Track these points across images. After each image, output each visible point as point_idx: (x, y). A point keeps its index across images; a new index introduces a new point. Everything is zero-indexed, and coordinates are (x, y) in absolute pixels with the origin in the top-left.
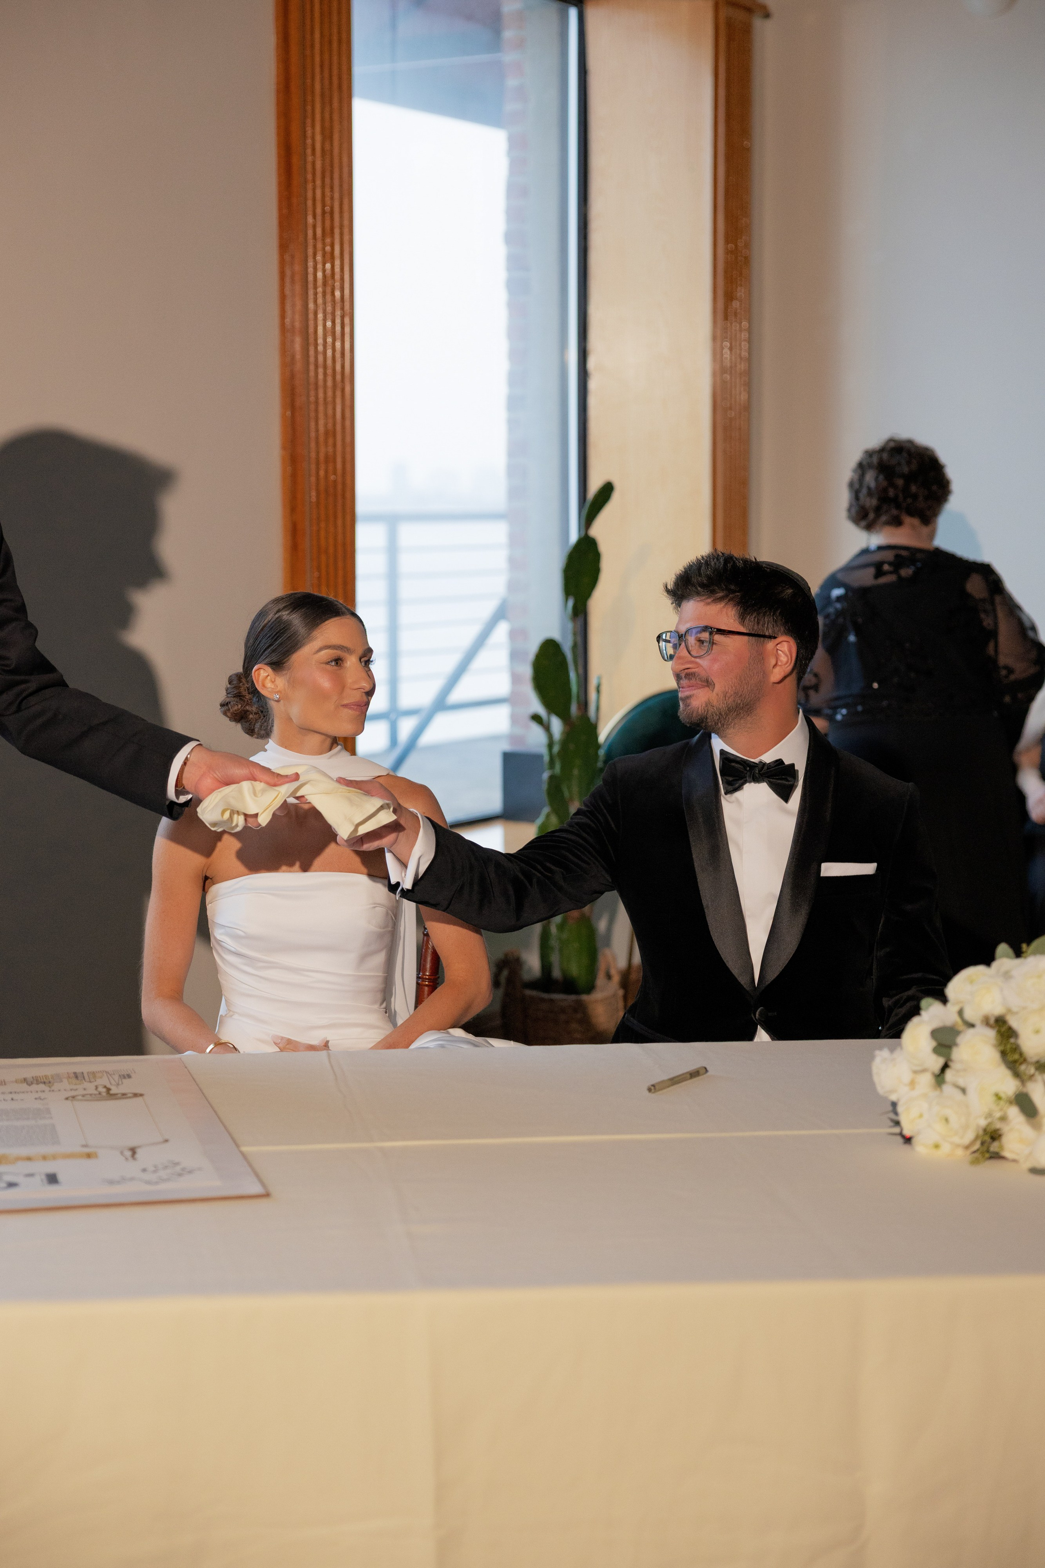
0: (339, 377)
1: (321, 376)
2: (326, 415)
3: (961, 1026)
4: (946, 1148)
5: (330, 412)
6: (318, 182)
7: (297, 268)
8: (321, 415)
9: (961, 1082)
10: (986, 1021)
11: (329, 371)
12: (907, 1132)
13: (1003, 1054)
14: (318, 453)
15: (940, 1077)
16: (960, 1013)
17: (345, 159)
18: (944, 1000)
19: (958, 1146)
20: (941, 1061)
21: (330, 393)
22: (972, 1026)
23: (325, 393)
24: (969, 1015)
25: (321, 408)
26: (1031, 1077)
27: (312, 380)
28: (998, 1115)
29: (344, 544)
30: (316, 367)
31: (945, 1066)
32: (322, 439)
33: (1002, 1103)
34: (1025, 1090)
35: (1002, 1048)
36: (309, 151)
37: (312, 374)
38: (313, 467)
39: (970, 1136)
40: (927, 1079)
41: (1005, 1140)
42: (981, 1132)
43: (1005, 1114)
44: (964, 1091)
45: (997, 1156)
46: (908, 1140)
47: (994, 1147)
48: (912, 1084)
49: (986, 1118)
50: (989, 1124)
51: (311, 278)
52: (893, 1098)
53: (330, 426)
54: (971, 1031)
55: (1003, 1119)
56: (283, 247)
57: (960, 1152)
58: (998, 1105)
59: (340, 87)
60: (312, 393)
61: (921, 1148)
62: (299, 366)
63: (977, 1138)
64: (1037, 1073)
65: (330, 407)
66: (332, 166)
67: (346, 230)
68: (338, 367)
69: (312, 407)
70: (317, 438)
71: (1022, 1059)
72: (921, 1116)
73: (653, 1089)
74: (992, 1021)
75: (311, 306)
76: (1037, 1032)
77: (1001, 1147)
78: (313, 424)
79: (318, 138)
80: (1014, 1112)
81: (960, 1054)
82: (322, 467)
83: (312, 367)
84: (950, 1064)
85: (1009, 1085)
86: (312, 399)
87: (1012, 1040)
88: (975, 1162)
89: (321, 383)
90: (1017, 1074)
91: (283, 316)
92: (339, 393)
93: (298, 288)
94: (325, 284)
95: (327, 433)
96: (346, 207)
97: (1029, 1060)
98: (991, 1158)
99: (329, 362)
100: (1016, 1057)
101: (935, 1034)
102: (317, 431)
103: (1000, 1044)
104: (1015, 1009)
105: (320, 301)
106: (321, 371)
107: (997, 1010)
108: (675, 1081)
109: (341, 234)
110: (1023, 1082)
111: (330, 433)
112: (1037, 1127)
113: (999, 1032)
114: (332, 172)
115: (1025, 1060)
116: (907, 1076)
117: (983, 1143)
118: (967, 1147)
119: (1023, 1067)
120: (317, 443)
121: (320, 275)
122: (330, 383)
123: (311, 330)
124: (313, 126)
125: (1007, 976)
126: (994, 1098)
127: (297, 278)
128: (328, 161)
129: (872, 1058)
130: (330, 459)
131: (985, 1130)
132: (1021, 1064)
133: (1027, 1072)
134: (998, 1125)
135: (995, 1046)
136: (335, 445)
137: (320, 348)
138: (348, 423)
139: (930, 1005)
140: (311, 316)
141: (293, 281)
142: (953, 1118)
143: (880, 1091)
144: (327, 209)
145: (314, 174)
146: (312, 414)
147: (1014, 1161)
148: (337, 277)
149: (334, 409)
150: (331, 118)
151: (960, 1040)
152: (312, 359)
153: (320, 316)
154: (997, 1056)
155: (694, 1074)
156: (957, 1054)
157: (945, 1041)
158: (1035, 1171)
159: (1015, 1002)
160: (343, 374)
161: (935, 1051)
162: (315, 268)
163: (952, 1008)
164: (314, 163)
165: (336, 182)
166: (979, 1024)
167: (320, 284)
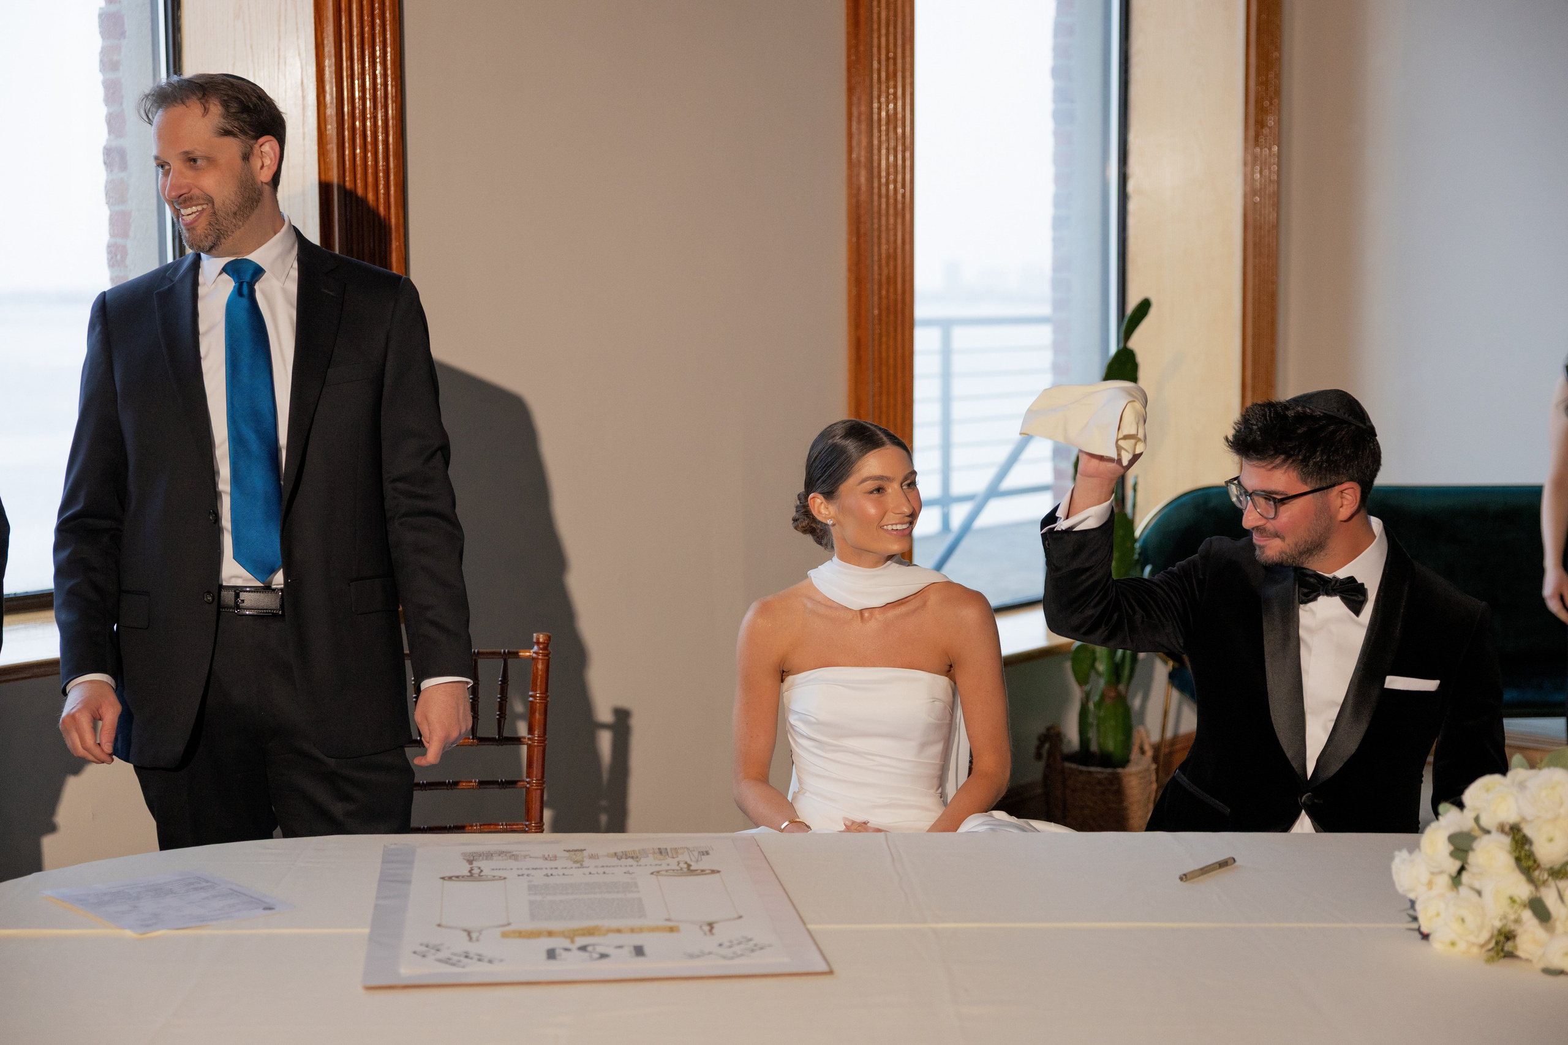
0: (900, 206)
1: (884, 206)
2: (888, 241)
3: (1477, 832)
4: (1462, 946)
5: (892, 238)
6: (883, 31)
7: (863, 108)
8: (884, 241)
9: (1477, 885)
10: (1502, 829)
11: (891, 201)
12: (1424, 929)
13: (1518, 860)
14: (880, 274)
15: (1456, 879)
16: (1477, 819)
17: (908, 10)
18: (1461, 806)
19: (1473, 944)
20: (1457, 864)
21: (892, 220)
22: (1488, 832)
23: (887, 220)
24: (1485, 822)
25: (884, 235)
26: (1544, 882)
27: (876, 209)
28: (1512, 917)
29: (903, 356)
30: (880, 196)
31: (1462, 869)
32: (884, 261)
33: (1516, 906)
34: (1538, 895)
35: (1517, 854)
36: (875, 4)
37: (876, 203)
38: (876, 287)
39: (1485, 936)
40: (1444, 881)
41: (1518, 940)
42: (1496, 932)
43: (1519, 916)
44: (1479, 893)
45: (1511, 955)
46: (1425, 937)
47: (1509, 946)
48: (1430, 884)
49: (1501, 920)
50: (1505, 926)
51: (875, 117)
52: (1412, 896)
53: (891, 251)
54: (1487, 837)
55: (1518, 921)
56: (851, 90)
57: (1475, 950)
58: (1512, 907)
60: (876, 221)
61: (1438, 944)
62: (863, 197)
63: (1492, 937)
64: (1550, 878)
65: (892, 233)
66: (895, 16)
67: (908, 74)
68: (899, 197)
69: (876, 233)
70: (880, 260)
71: (1536, 865)
72: (1438, 914)
73: (1184, 878)
74: (1507, 828)
75: (876, 142)
76: (1551, 840)
77: (1516, 947)
78: (876, 249)
80: (1527, 915)
81: (1476, 858)
82: (884, 286)
83: (876, 198)
84: (1466, 866)
85: (1523, 890)
86: (876, 226)
87: (1527, 847)
88: (1490, 960)
89: (883, 212)
90: (1531, 880)
91: (850, 151)
92: (899, 221)
93: (864, 126)
94: (888, 124)
95: (888, 257)
96: (908, 52)
97: (1543, 866)
98: (1505, 957)
99: (891, 192)
100: (1530, 863)
101: (1452, 838)
102: (880, 254)
103: (1515, 851)
104: (1529, 818)
105: (884, 138)
106: (884, 200)
107: (1512, 818)
108: (1205, 871)
109: (904, 78)
110: (1537, 887)
111: (892, 257)
112: (1550, 931)
113: (1514, 838)
114: (895, 22)
115: (1539, 866)
116: (1425, 877)
117: (1497, 943)
118: (1482, 946)
119: (1537, 873)
120: (880, 267)
121: (883, 114)
122: (891, 211)
123: (875, 164)
125: (1522, 786)
126: (1509, 901)
127: (863, 117)
128: (892, 13)
129: (1392, 858)
130: (891, 281)
131: (1500, 932)
132: (1535, 870)
133: (1541, 878)
134: (1512, 927)
135: (1510, 853)
136: (895, 267)
137: (883, 180)
138: (907, 247)
139: (1448, 811)
140: (875, 151)
141: (859, 122)
142: (1469, 919)
143: (1400, 890)
144: (891, 55)
145: (879, 24)
146: (876, 240)
147: (1527, 960)
148: (900, 116)
149: (896, 235)
151: (1475, 845)
152: (876, 190)
153: (884, 151)
154: (1512, 862)
155: (1223, 864)
156: (1474, 858)
157: (1461, 845)
158: (1548, 971)
159: (1529, 812)
160: (904, 203)
161: (1453, 854)
162: (880, 109)
163: (1468, 814)
164: (879, 13)
165: (899, 30)
166: (1494, 830)
167: (883, 122)
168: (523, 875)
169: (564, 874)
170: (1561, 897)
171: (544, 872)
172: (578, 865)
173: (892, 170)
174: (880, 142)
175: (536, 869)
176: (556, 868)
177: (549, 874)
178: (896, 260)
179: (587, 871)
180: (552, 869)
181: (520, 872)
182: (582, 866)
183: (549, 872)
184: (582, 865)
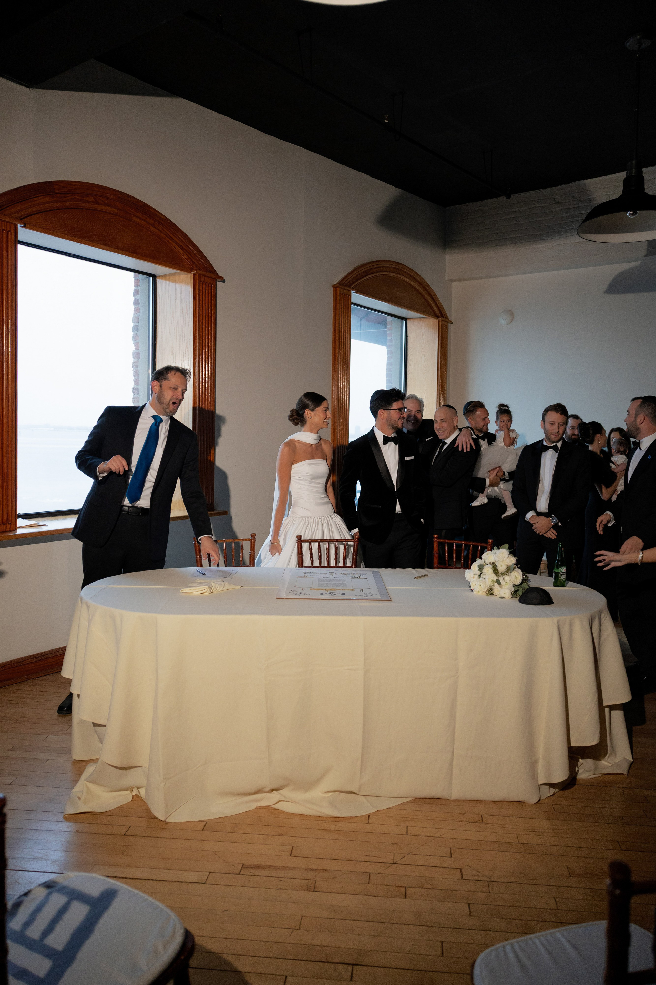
1: (341, 410)
3: (485, 565)
4: (481, 592)
8: (341, 419)
9: (485, 577)
11: (343, 408)
12: (472, 589)
15: (480, 576)
16: (485, 561)
18: (481, 559)
19: (483, 591)
20: (480, 572)
22: (487, 564)
24: (487, 562)
25: (341, 417)
26: (500, 576)
30: (341, 407)
31: (481, 574)
33: (494, 582)
34: (499, 579)
39: (486, 589)
40: (477, 576)
41: (494, 590)
42: (489, 589)
44: (485, 579)
45: (492, 594)
46: (472, 590)
48: (474, 577)
49: (490, 585)
50: (491, 587)
52: (469, 581)
54: (487, 565)
55: (493, 585)
56: (333, 379)
59: (348, 341)
61: (475, 592)
62: (336, 407)
63: (488, 590)
69: (339, 417)
72: (475, 585)
73: (415, 578)
74: (491, 564)
76: (502, 566)
77: (493, 592)
78: (339, 421)
79: (342, 353)
80: (496, 584)
81: (484, 571)
82: (341, 431)
85: (495, 578)
86: (338, 415)
87: (496, 568)
88: (486, 595)
90: (497, 576)
91: (332, 395)
92: (345, 414)
93: (336, 388)
94: (343, 388)
95: (342, 423)
98: (491, 595)
99: (344, 406)
100: (497, 571)
101: (479, 566)
102: (339, 423)
103: (493, 569)
104: (497, 561)
107: (493, 561)
108: (421, 577)
109: (347, 376)
111: (343, 423)
112: (501, 587)
113: (493, 566)
114: (345, 361)
115: (499, 573)
116: (472, 576)
117: (489, 591)
118: (485, 592)
120: (340, 426)
121: (341, 385)
122: (343, 411)
123: (339, 399)
124: (341, 351)
125: (495, 553)
126: (492, 581)
127: (336, 385)
130: (343, 429)
132: (498, 573)
136: (343, 426)
137: (341, 403)
138: (347, 421)
140: (339, 395)
142: (483, 586)
143: (467, 580)
144: (344, 370)
145: (341, 361)
146: (339, 419)
147: (496, 595)
149: (345, 418)
150: (345, 349)
151: (484, 568)
152: (339, 405)
153: (342, 396)
154: (493, 571)
155: (425, 575)
156: (483, 571)
157: (481, 568)
158: (500, 597)
159: (497, 559)
160: (346, 409)
161: (479, 570)
163: (483, 560)
164: (341, 359)
166: (488, 564)
170: (504, 580)
173: (343, 400)
174: (340, 393)
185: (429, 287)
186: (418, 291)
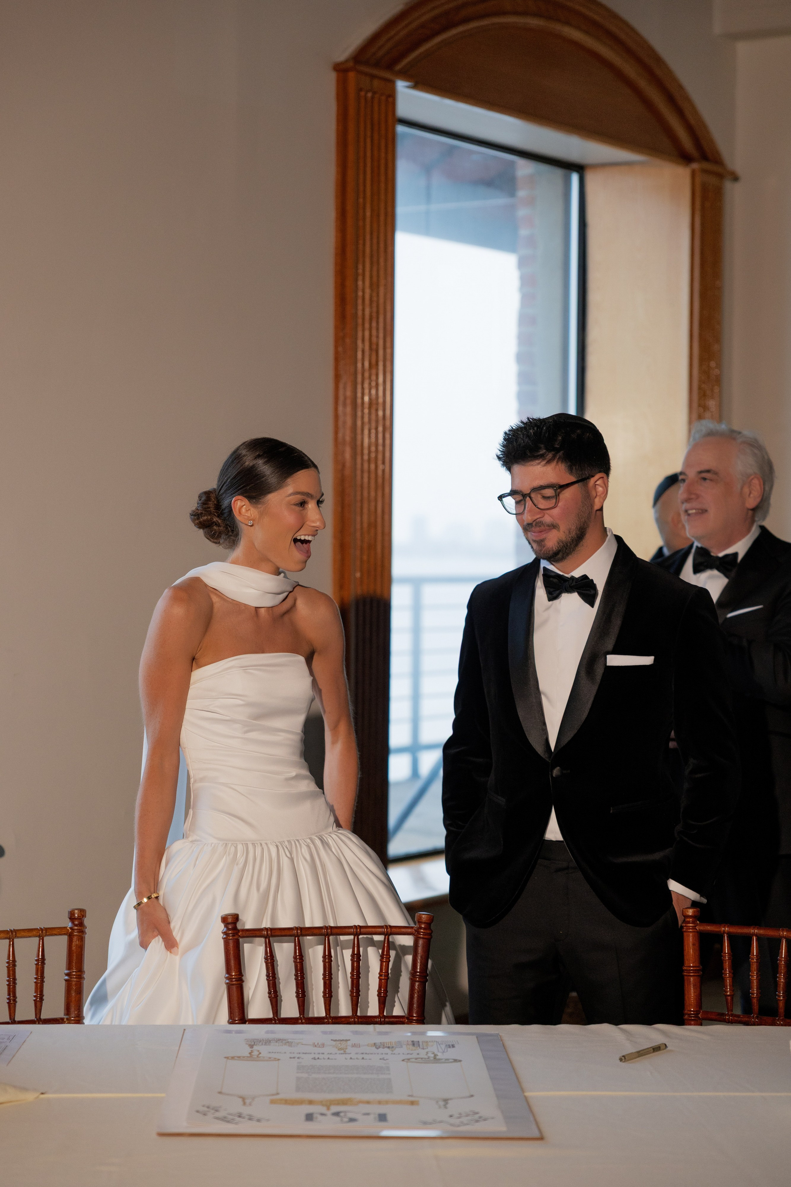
0: (380, 481)
1: (366, 480)
2: (369, 511)
5: (373, 509)
6: (367, 325)
7: (349, 393)
11: (373, 476)
14: (362, 541)
17: (388, 308)
23: (369, 493)
25: (366, 506)
27: (359, 483)
30: (362, 472)
32: (365, 529)
36: (360, 301)
37: (359, 478)
38: (358, 552)
51: (359, 401)
53: (372, 520)
56: (338, 377)
59: (385, 249)
62: (348, 471)
65: (373, 504)
66: (378, 312)
67: (388, 364)
68: (380, 472)
70: (362, 528)
75: (359, 423)
78: (359, 519)
82: (366, 552)
83: (359, 473)
86: (359, 498)
91: (336, 432)
92: (380, 493)
93: (349, 409)
94: (370, 407)
96: (388, 344)
99: (372, 468)
102: (362, 523)
105: (366, 419)
106: (366, 475)
114: (378, 318)
120: (362, 534)
121: (366, 399)
122: (372, 485)
123: (359, 443)
124: (364, 281)
127: (349, 401)
128: (375, 309)
136: (376, 534)
137: (366, 457)
140: (359, 431)
144: (374, 347)
145: (363, 319)
146: (359, 510)
148: (381, 400)
149: (376, 506)
150: (378, 276)
152: (359, 466)
153: (366, 432)
160: (383, 478)
162: (363, 394)
164: (363, 310)
165: (381, 325)
167: (366, 405)
168: (294, 1058)
169: (329, 1058)
171: (313, 1056)
172: (342, 1052)
173: (373, 449)
174: (363, 424)
175: (305, 1053)
176: (323, 1054)
177: (317, 1058)
178: (376, 527)
179: (348, 1056)
180: (319, 1054)
181: (292, 1056)
182: (345, 1053)
183: (317, 1056)
184: (345, 1051)
185: (659, 60)
186: (619, 75)
